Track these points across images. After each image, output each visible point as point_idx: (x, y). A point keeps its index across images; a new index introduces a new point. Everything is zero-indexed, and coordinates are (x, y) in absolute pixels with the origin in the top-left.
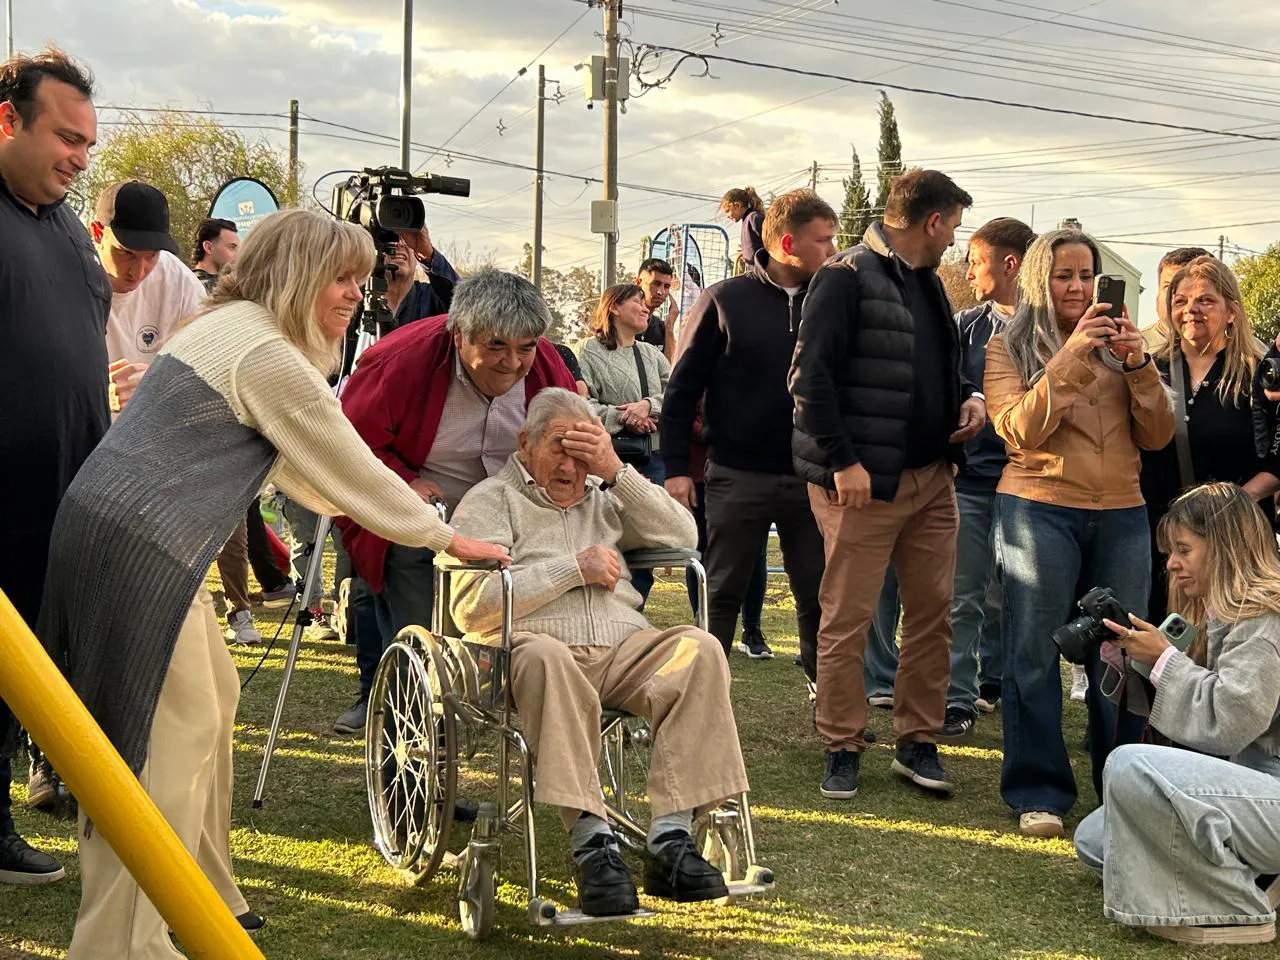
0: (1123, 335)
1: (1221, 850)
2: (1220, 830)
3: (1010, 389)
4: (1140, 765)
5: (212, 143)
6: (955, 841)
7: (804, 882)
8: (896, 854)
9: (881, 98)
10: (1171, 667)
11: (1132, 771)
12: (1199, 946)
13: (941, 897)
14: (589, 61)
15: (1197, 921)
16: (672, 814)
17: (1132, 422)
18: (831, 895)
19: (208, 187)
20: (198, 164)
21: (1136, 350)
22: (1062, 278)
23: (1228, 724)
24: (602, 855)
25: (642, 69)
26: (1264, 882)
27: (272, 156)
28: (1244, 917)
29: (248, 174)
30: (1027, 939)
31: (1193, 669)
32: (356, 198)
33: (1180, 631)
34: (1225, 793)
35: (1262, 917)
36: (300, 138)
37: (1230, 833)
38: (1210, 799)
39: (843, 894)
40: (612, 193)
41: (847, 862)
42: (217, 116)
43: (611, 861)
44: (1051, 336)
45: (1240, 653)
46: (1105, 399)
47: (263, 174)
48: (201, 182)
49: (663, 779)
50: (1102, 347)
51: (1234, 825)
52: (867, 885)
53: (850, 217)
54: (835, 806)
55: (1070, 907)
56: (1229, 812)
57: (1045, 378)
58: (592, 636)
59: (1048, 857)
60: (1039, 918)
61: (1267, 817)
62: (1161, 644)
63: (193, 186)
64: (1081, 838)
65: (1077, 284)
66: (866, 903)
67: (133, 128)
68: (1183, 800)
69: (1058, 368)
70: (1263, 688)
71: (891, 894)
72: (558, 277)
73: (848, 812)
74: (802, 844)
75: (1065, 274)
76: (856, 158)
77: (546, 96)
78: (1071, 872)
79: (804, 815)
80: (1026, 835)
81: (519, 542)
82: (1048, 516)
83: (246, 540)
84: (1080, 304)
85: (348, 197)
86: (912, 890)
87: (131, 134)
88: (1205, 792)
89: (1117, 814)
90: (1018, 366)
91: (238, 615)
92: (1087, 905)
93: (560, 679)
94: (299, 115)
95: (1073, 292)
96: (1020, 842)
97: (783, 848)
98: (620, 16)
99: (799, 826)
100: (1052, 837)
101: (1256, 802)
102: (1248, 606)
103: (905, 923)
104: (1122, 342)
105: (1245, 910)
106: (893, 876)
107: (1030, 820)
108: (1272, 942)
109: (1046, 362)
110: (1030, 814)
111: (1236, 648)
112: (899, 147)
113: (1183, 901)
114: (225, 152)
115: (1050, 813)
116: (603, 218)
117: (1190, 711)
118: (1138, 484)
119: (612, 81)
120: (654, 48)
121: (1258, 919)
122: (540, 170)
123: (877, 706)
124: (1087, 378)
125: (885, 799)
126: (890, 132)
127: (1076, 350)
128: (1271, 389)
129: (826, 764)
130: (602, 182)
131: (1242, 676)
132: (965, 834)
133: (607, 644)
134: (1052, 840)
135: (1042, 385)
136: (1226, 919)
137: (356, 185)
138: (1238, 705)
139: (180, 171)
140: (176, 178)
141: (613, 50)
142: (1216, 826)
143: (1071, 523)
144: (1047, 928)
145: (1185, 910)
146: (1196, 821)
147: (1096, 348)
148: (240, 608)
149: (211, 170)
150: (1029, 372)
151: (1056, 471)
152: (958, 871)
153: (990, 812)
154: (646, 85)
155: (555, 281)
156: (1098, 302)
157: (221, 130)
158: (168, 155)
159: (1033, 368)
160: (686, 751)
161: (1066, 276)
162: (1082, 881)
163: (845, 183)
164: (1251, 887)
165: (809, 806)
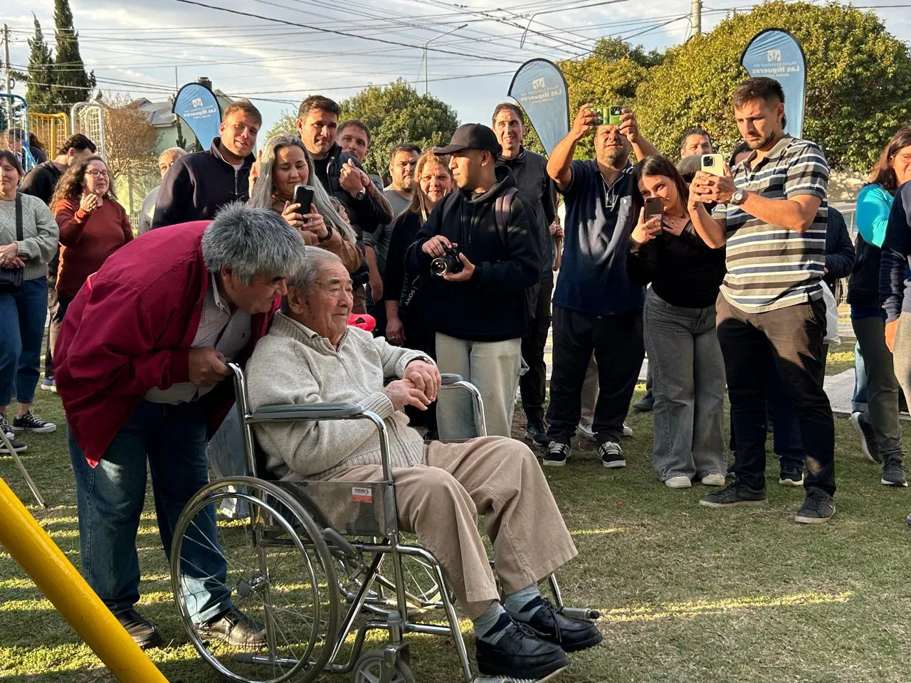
16: (530, 586)
49: (516, 560)
53: (36, 70)
65: (295, 172)
76: (37, 24)
95: (293, 177)
126: (63, 5)
163: (30, 42)
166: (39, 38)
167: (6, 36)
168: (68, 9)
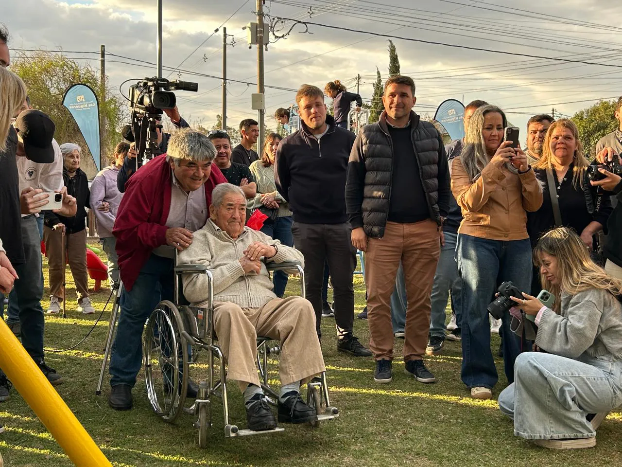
0: (518, 156)
1: (571, 403)
2: (570, 392)
3: (464, 183)
4: (532, 362)
5: (62, 67)
6: (441, 401)
7: (369, 424)
8: (413, 409)
9: (390, 43)
10: (545, 316)
11: (528, 365)
12: (560, 450)
13: (436, 430)
14: (249, 25)
15: (559, 437)
16: (291, 384)
17: (522, 198)
18: (383, 430)
19: (61, 88)
20: (55, 77)
21: (524, 163)
22: (488, 129)
23: (575, 342)
24: (259, 403)
25: (275, 29)
26: (590, 418)
27: (92, 73)
28: (581, 434)
29: (80, 81)
30: (478, 449)
31: (556, 317)
32: (141, 92)
33: (547, 298)
34: (572, 374)
35: (589, 434)
36: (106, 63)
37: (575, 394)
38: (565, 378)
39: (389, 429)
40: (262, 90)
41: (390, 414)
42: (65, 53)
43: (263, 406)
44: (483, 156)
45: (579, 307)
46: (509, 187)
47: (88, 82)
48: (57, 86)
49: (286, 367)
50: (508, 162)
51: (577, 390)
52: (400, 424)
53: (376, 101)
54: (381, 387)
55: (497, 432)
56: (574, 384)
57: (481, 178)
58: (250, 303)
59: (486, 409)
60: (483, 438)
61: (592, 386)
62: (539, 306)
63: (53, 88)
64: (501, 400)
65: (495, 132)
66: (400, 433)
67: (22, 59)
68: (553, 378)
69: (488, 172)
70: (590, 324)
71: (411, 429)
72: (234, 131)
73: (388, 389)
74: (367, 405)
75: (489, 127)
76: (378, 73)
77: (227, 43)
78: (496, 415)
79: (367, 391)
80: (474, 398)
81: (214, 258)
82: (483, 244)
83: (86, 263)
84: (497, 141)
85: (137, 92)
86: (421, 427)
87: (21, 62)
88: (563, 374)
89: (521, 386)
90: (467, 172)
91: (83, 299)
92: (506, 431)
93: (237, 321)
94: (106, 53)
95: (493, 136)
96: (471, 402)
97: (357, 408)
98: (264, 3)
99: (365, 397)
100: (487, 399)
101: (587, 378)
102: (582, 285)
103: (419, 443)
104: (518, 160)
105: (581, 431)
106: (412, 420)
107: (476, 391)
108: (594, 447)
109: (481, 170)
110: (475, 388)
111: (577, 306)
112: (399, 67)
113: (552, 427)
114: (69, 71)
115: (485, 388)
116: (258, 102)
117: (555, 337)
118: (526, 228)
119: (261, 35)
120: (281, 19)
121: (588, 435)
122: (225, 79)
123: (399, 337)
124: (501, 177)
125: (406, 382)
126: (394, 60)
127: (496, 164)
128: (594, 180)
129: (376, 366)
130: (257, 85)
131: (580, 319)
132: (445, 398)
133: (257, 306)
134: (486, 400)
135: (480, 181)
136: (572, 435)
137: (141, 86)
138: (578, 333)
139: (47, 80)
140: (44, 84)
141: (261, 20)
142: (568, 391)
143: (494, 247)
144: (487, 443)
145: (553, 432)
146: (559, 388)
147: (505, 162)
148: (84, 296)
149: (62, 80)
150: (473, 174)
151: (486, 223)
152: (443, 417)
153: (457, 388)
154: (277, 37)
155: (233, 133)
156: (506, 141)
157: (66, 60)
158: (40, 73)
159: (475, 173)
160: (296, 353)
161: (490, 128)
162: (502, 420)
163: (374, 84)
164: (584, 420)
165: (370, 387)
166: (380, 81)
167: (358, 81)
168: (398, 63)
